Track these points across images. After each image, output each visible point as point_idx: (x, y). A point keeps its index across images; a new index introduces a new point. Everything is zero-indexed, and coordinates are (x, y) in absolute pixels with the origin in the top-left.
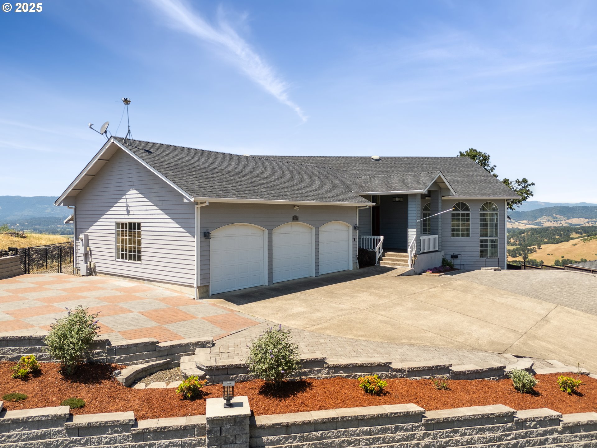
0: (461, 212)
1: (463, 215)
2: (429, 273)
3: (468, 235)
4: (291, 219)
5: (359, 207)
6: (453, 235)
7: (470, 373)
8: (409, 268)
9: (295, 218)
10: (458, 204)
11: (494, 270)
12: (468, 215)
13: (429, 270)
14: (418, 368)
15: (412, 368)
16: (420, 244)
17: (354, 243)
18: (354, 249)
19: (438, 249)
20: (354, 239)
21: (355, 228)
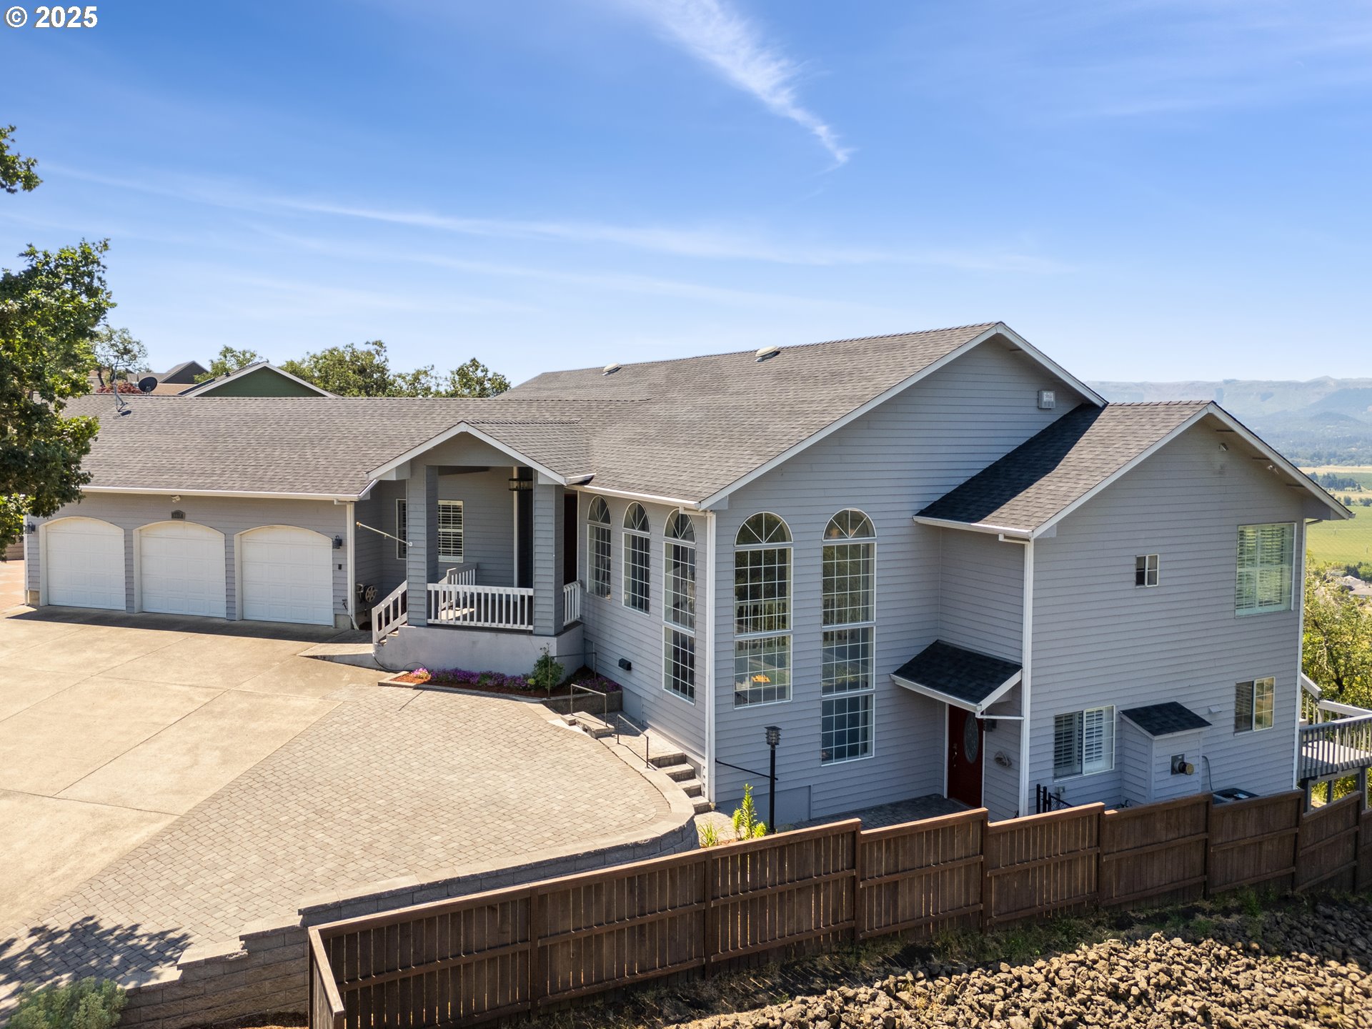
1: (640, 543)
3: (647, 608)
4: (170, 516)
6: (627, 600)
9: (177, 515)
10: (633, 509)
12: (647, 545)
16: (425, 601)
17: (339, 573)
18: (338, 585)
19: (531, 628)
20: (340, 567)
21: (338, 543)
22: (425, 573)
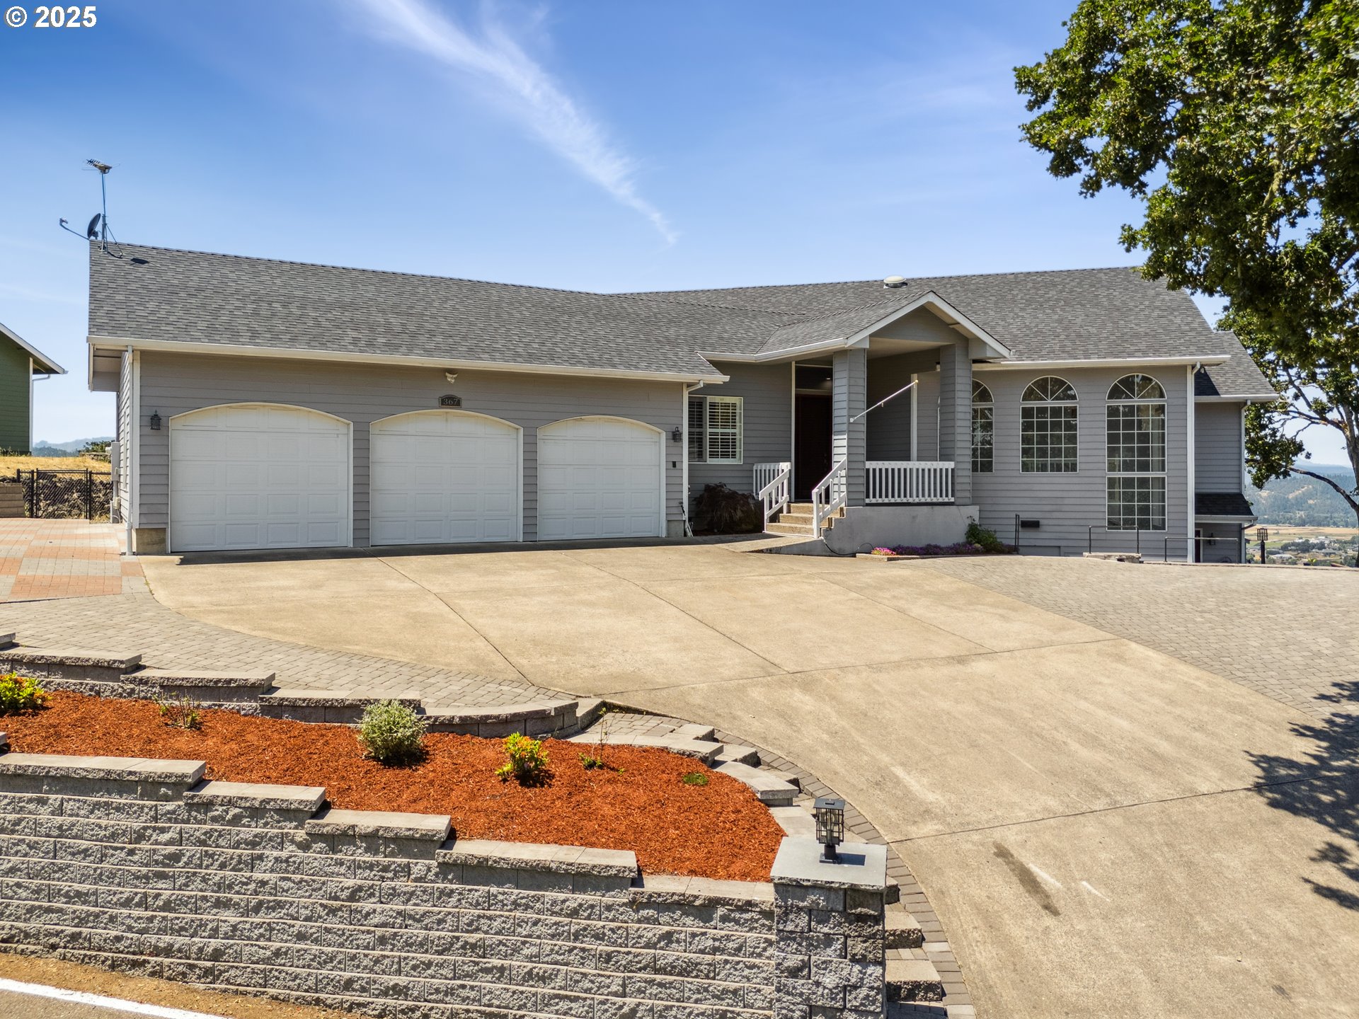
0: (1049, 403)
1: (1056, 412)
2: (880, 555)
3: (1073, 467)
4: (436, 403)
5: (689, 385)
6: (1026, 467)
7: (308, 706)
8: (814, 537)
9: (451, 402)
10: (1042, 385)
11: (1119, 560)
12: (1073, 412)
13: (882, 546)
14: (183, 679)
15: (168, 679)
16: (863, 480)
17: (674, 472)
18: (672, 486)
19: (952, 500)
20: (674, 464)
21: (676, 436)
22: (864, 451)
